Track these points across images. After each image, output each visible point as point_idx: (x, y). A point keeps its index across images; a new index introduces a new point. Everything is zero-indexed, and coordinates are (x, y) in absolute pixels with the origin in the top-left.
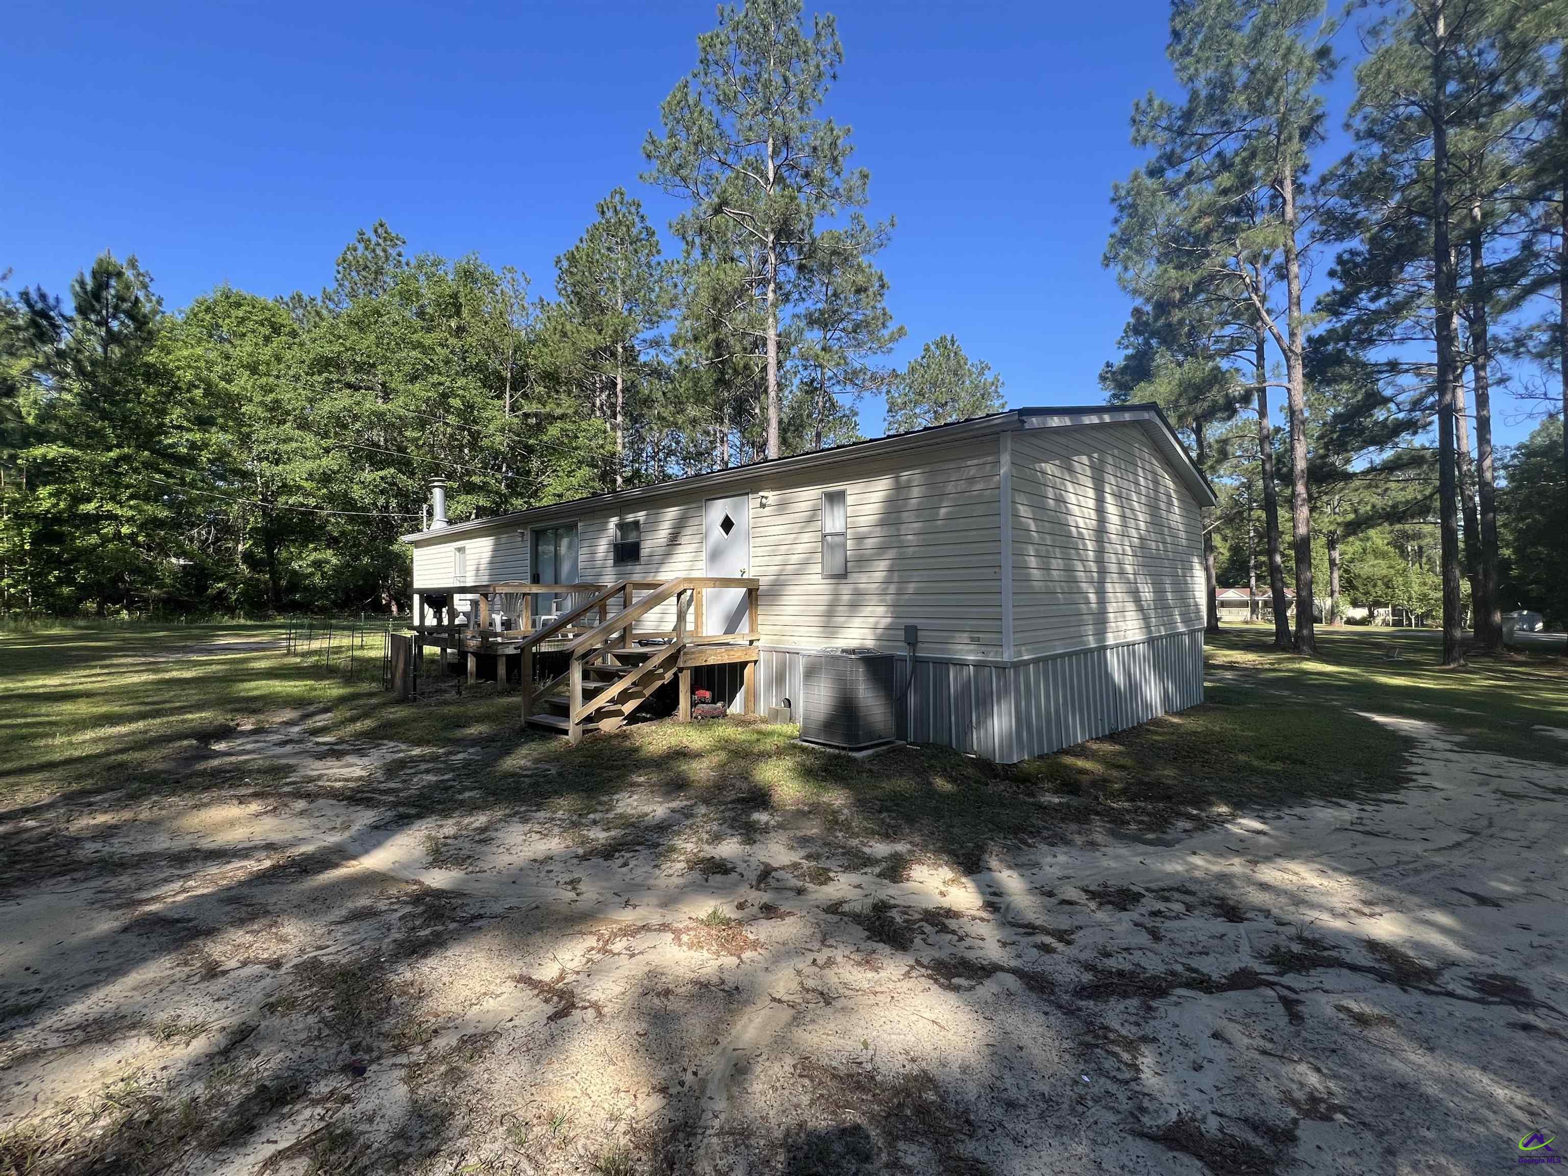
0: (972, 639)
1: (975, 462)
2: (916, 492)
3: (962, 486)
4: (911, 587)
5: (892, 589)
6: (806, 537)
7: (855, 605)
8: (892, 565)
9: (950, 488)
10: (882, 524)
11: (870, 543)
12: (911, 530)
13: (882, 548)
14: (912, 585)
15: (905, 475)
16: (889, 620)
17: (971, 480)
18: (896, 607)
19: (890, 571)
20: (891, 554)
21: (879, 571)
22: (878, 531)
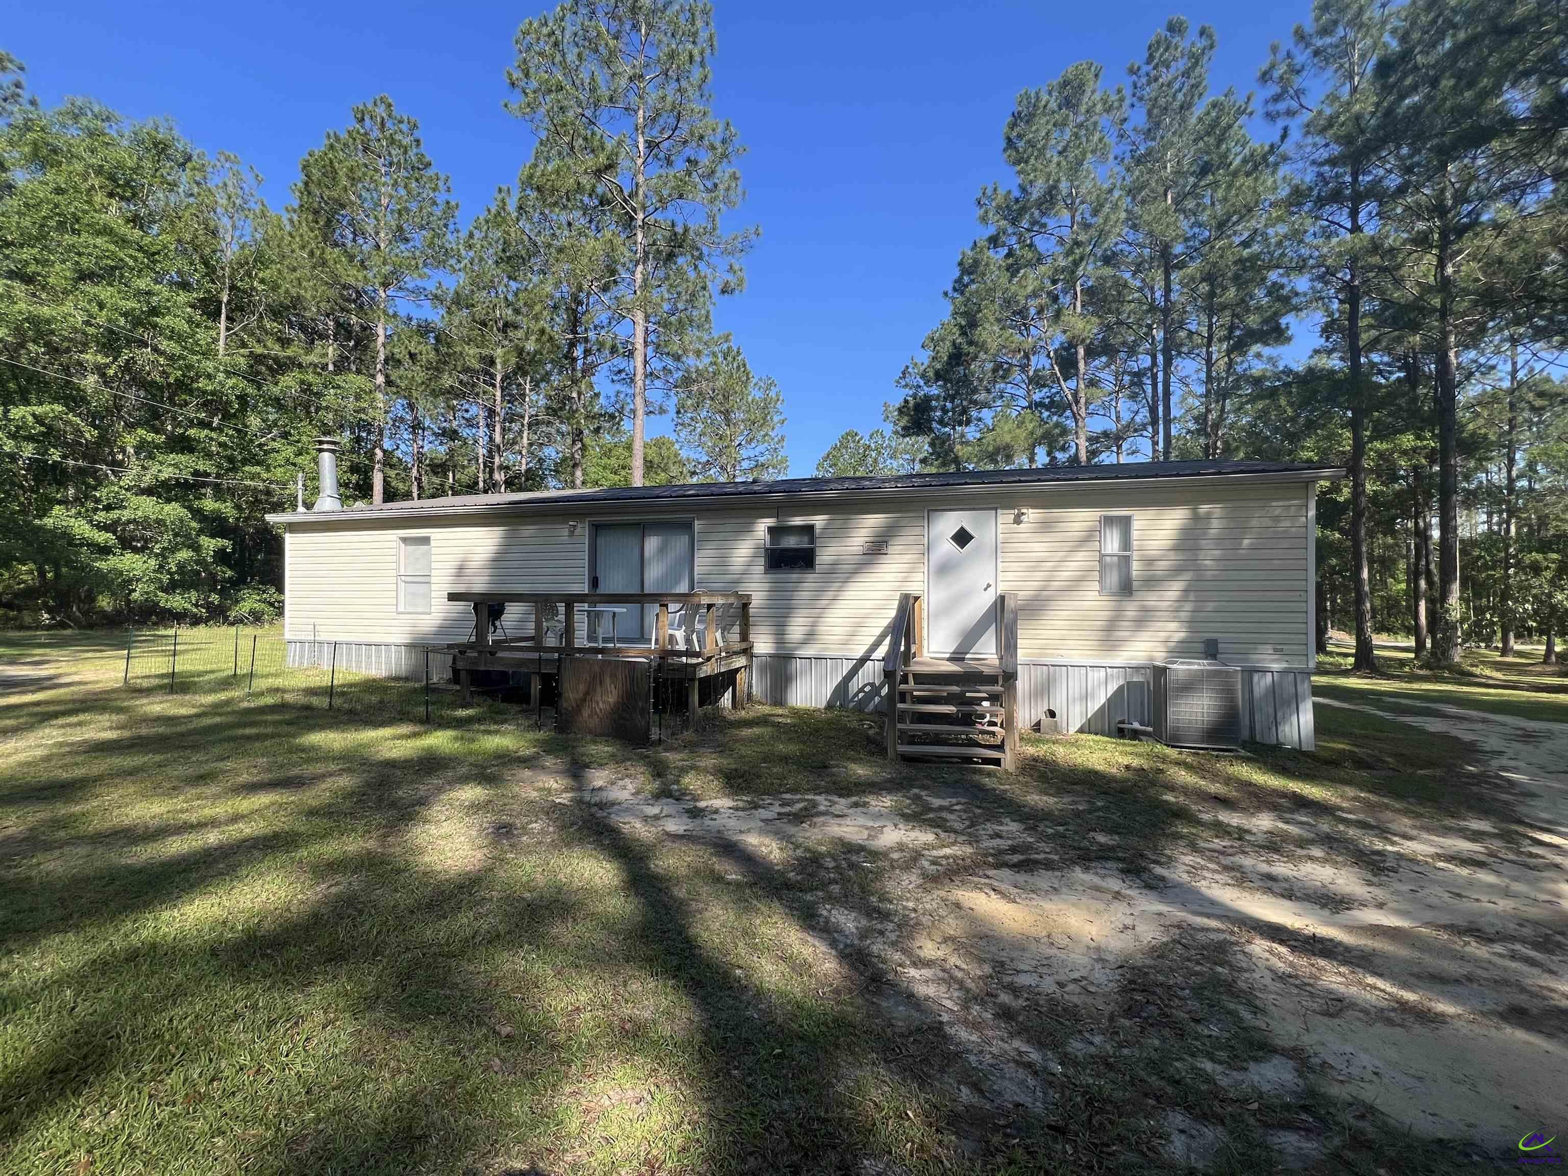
0: (1275, 650)
1: (1281, 503)
2: (1215, 523)
3: (1267, 522)
4: (1210, 606)
5: (1188, 606)
6: (1080, 556)
7: (1143, 620)
8: (1189, 586)
9: (1255, 523)
10: (1175, 549)
11: (1163, 565)
12: (1209, 558)
13: (1176, 572)
14: (1212, 604)
15: (1204, 508)
16: (1183, 635)
17: (1277, 519)
18: (1192, 624)
19: (1186, 591)
20: (1188, 576)
21: (1173, 591)
22: (1172, 555)
